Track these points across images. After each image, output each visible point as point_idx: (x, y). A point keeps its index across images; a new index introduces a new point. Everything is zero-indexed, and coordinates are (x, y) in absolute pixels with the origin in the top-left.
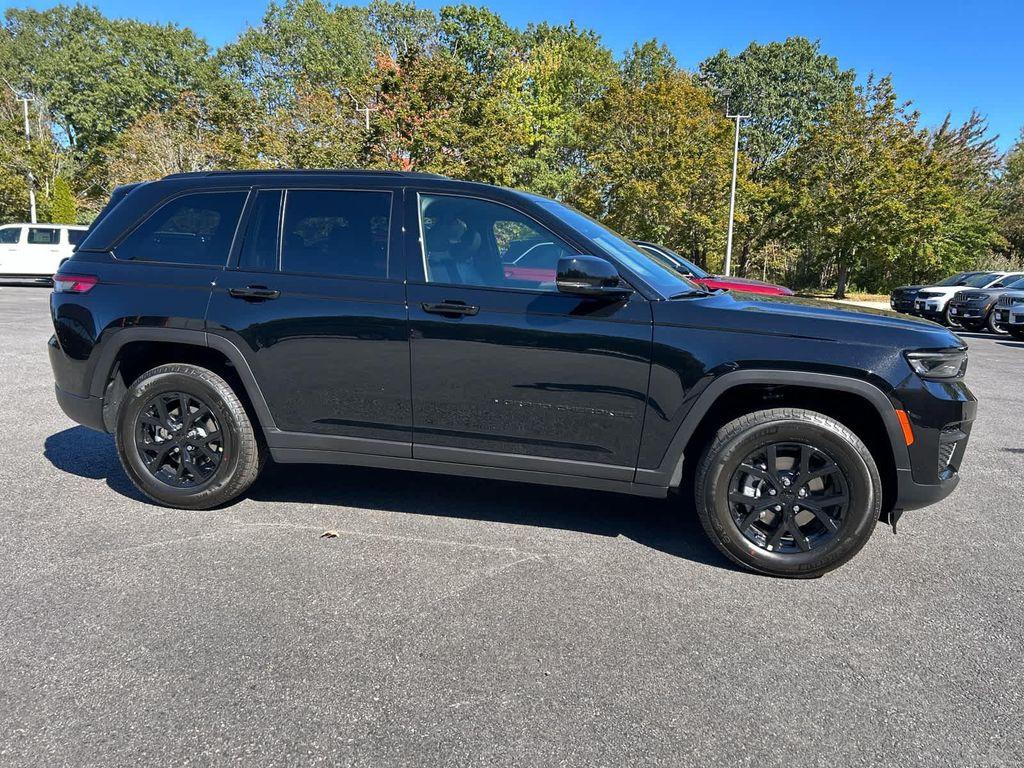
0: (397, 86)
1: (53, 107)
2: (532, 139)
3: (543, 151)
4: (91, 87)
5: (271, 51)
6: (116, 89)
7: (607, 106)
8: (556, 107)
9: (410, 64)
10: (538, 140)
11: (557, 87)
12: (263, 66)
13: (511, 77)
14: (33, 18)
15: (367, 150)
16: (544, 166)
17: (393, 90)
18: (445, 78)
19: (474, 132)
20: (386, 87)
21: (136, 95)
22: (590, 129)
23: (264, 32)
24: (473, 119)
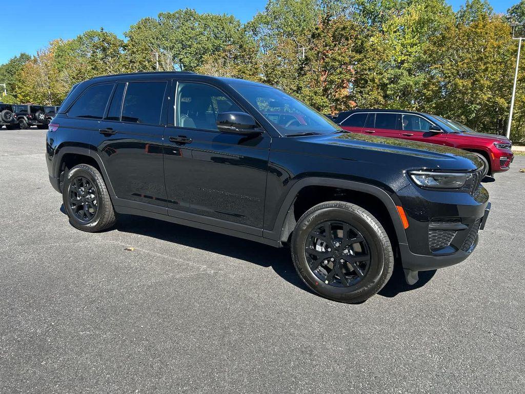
0: (319, 35)
1: (174, 57)
2: (400, 59)
3: (406, 65)
4: (190, 46)
5: (267, 23)
6: (199, 46)
7: (444, 37)
8: (415, 40)
9: (328, 23)
10: (403, 59)
11: (417, 29)
12: (264, 30)
13: (390, 26)
14: (169, 17)
15: (301, 69)
16: (406, 73)
17: (318, 37)
18: (344, 29)
19: (358, 56)
20: (313, 36)
21: (208, 49)
22: (432, 51)
23: (266, 14)
24: (359, 50)
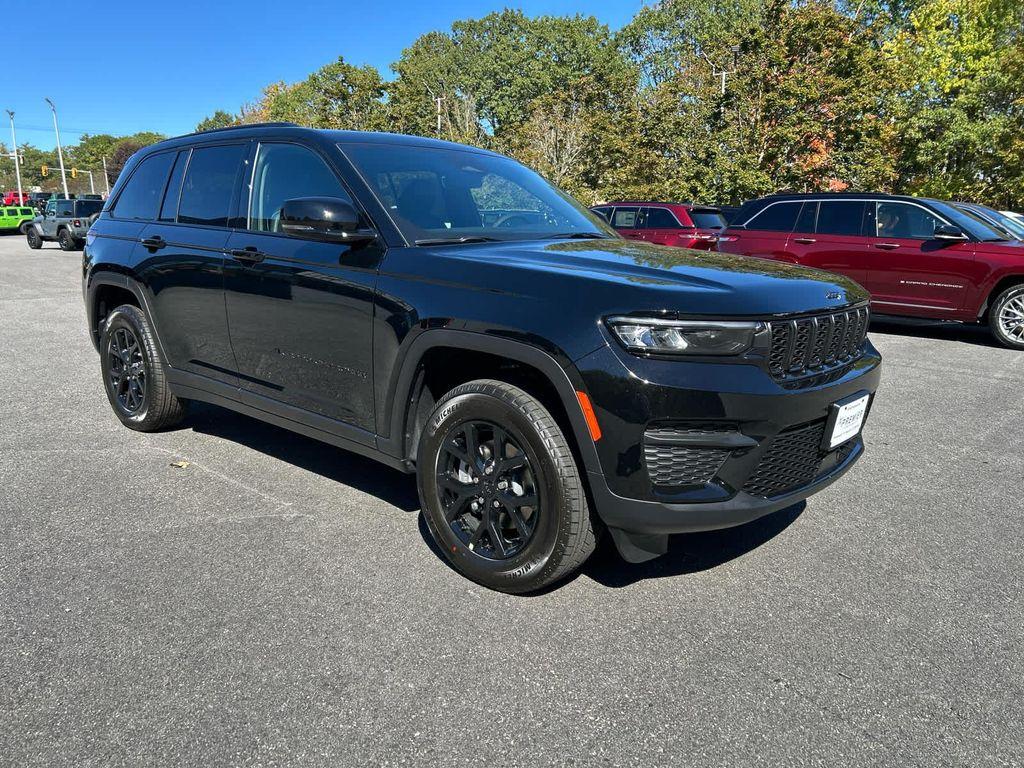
0: (757, 43)
1: (480, 105)
2: (949, 85)
3: (962, 98)
4: (509, 82)
5: (662, 27)
6: (527, 81)
8: (986, 44)
9: (777, 18)
10: (956, 85)
11: (988, 20)
12: (655, 42)
13: (928, 16)
14: (472, 27)
16: (960, 115)
17: (754, 48)
18: (811, 26)
19: (841, 83)
20: (745, 47)
21: (543, 85)
23: (659, 8)
24: (845, 69)
